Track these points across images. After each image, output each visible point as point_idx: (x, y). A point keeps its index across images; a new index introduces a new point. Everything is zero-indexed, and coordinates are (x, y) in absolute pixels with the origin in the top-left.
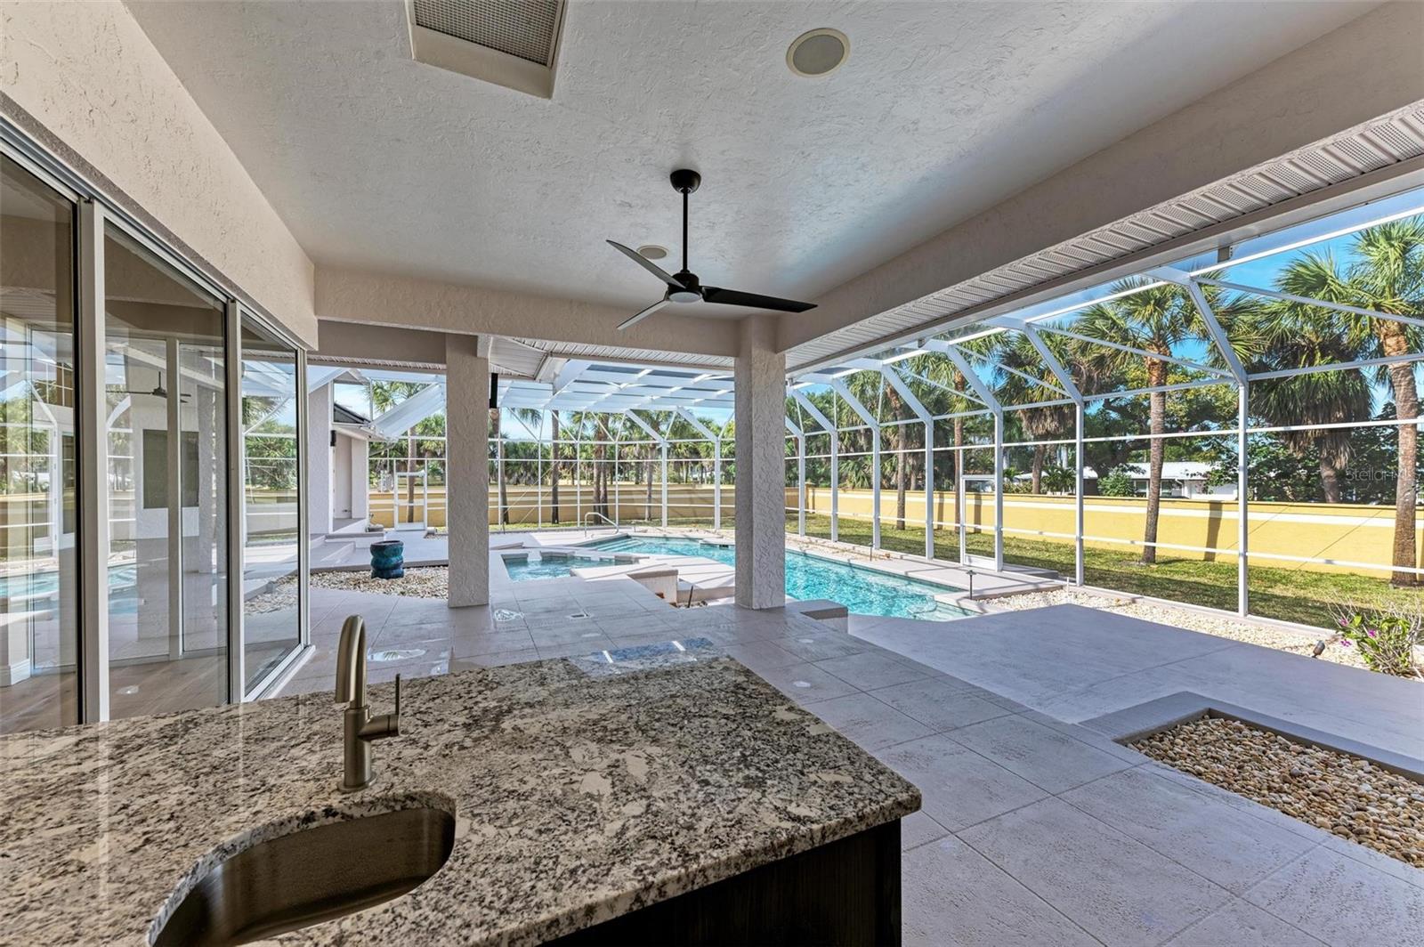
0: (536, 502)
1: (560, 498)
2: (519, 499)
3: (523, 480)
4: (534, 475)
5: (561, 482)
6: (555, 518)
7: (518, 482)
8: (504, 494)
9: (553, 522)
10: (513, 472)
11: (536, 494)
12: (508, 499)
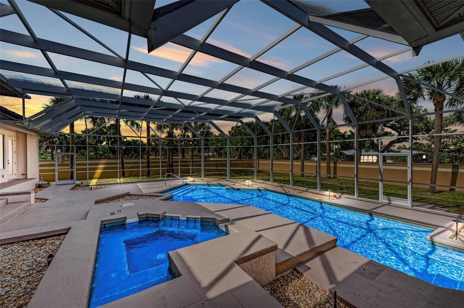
0: (138, 167)
1: (151, 165)
2: (130, 165)
3: (134, 156)
4: (139, 155)
5: (151, 157)
6: (148, 174)
7: (131, 157)
8: (123, 163)
9: (148, 176)
10: (129, 153)
11: (138, 163)
12: (125, 165)
